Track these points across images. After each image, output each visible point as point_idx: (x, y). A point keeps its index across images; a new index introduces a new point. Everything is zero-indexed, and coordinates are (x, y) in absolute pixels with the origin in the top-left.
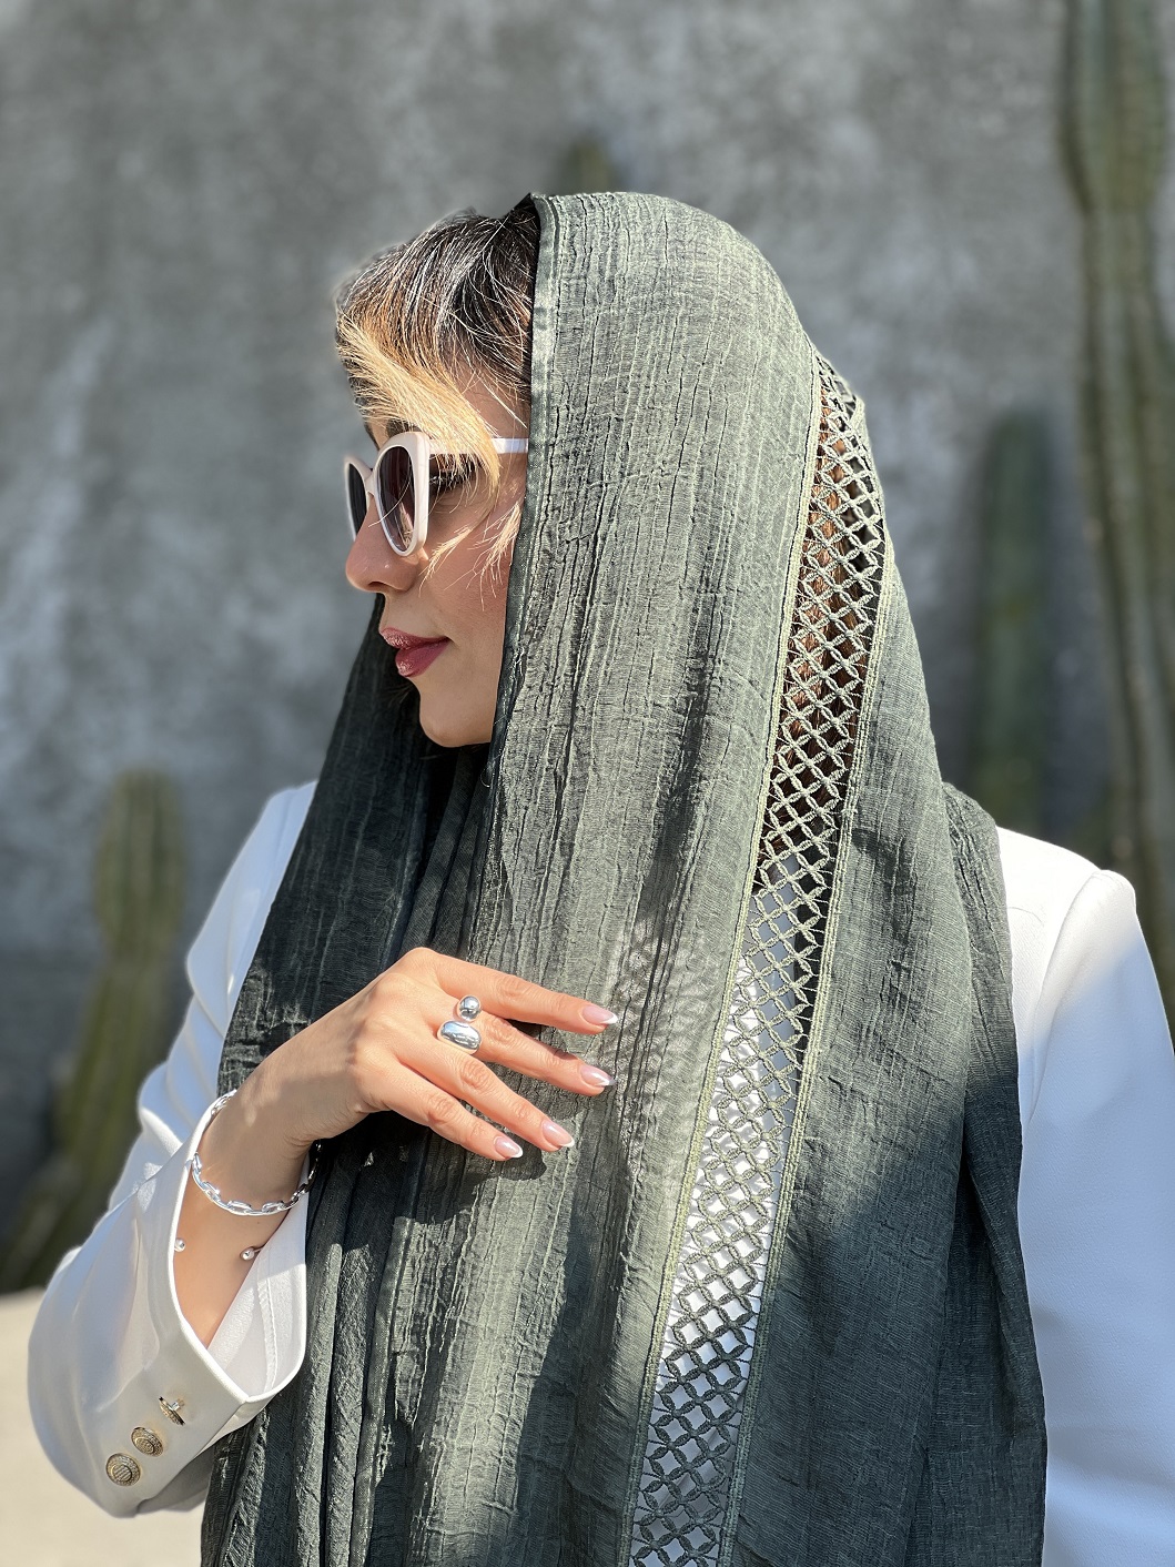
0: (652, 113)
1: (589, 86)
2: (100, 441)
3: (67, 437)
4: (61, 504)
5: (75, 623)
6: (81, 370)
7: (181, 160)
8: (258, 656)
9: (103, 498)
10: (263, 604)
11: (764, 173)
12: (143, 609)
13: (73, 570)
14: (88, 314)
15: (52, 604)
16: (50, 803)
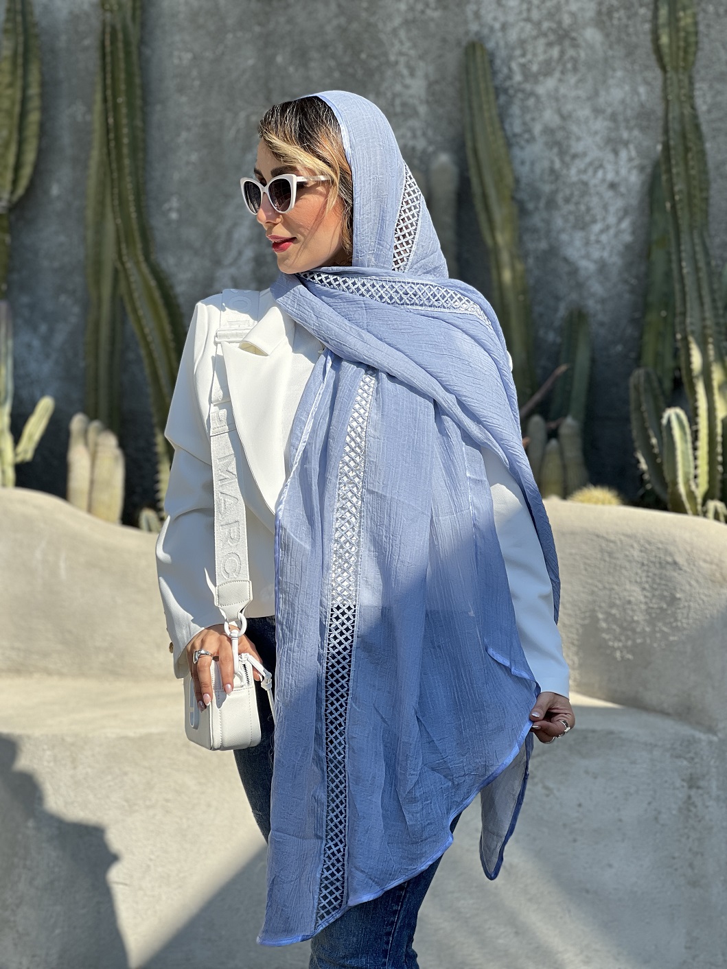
0: (504, 27)
1: (477, 15)
11: (555, 52)
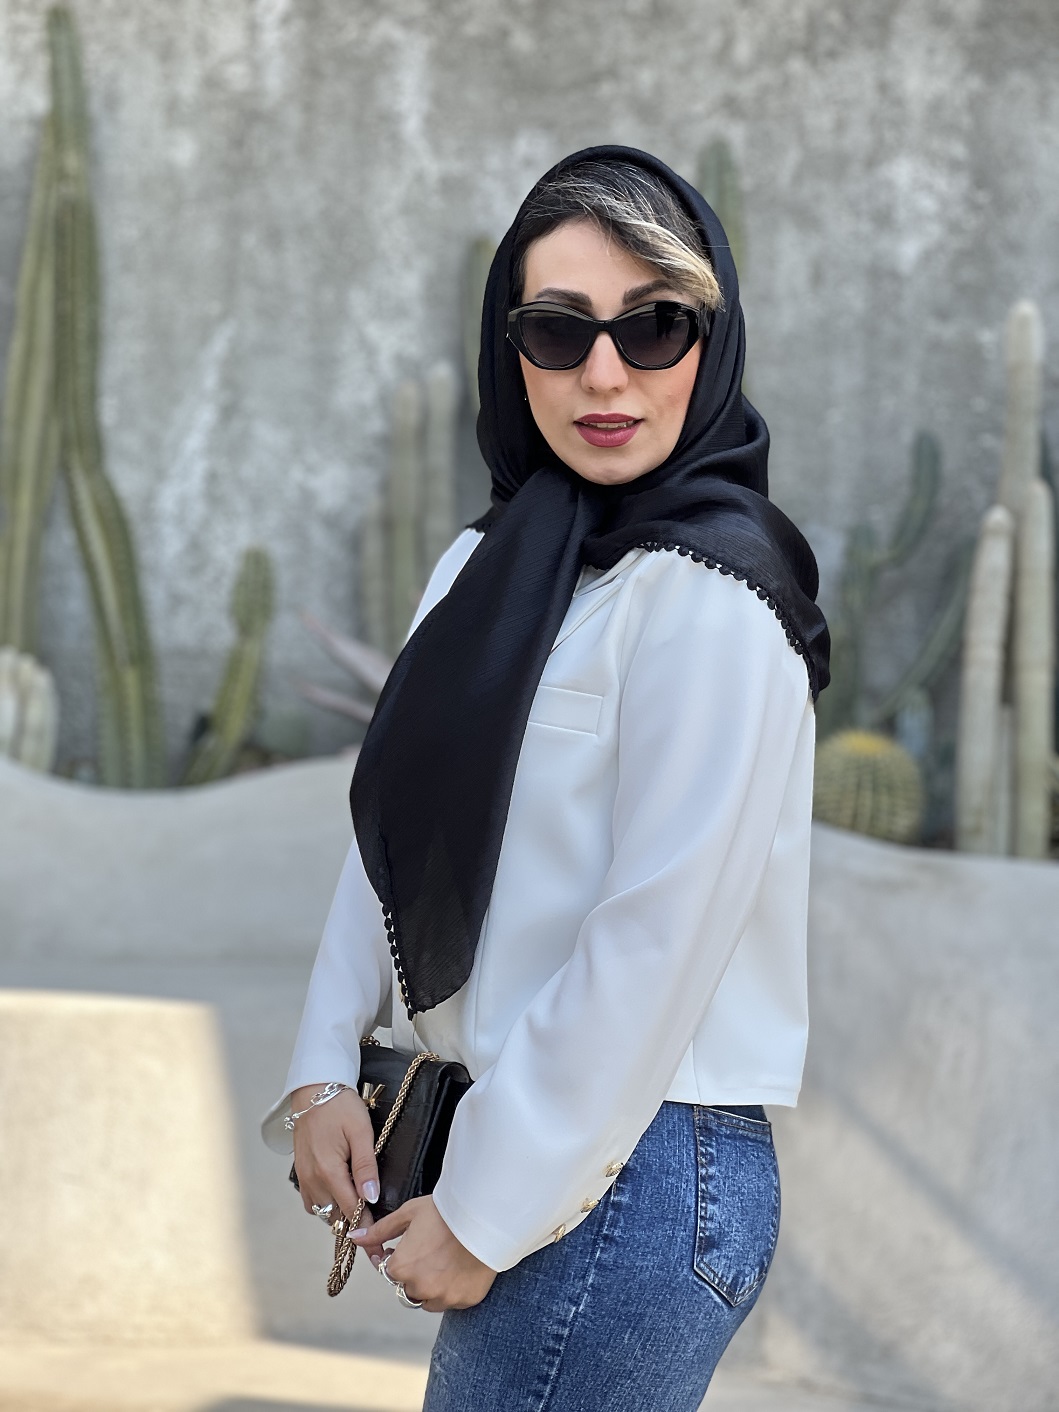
2: (229, 383)
3: (210, 380)
4: (206, 415)
5: (212, 478)
6: (219, 346)
7: (274, 238)
8: (307, 497)
9: (229, 412)
10: (311, 469)
12: (248, 470)
13: (211, 450)
14: (224, 316)
15: (200, 468)
16: (196, 570)
